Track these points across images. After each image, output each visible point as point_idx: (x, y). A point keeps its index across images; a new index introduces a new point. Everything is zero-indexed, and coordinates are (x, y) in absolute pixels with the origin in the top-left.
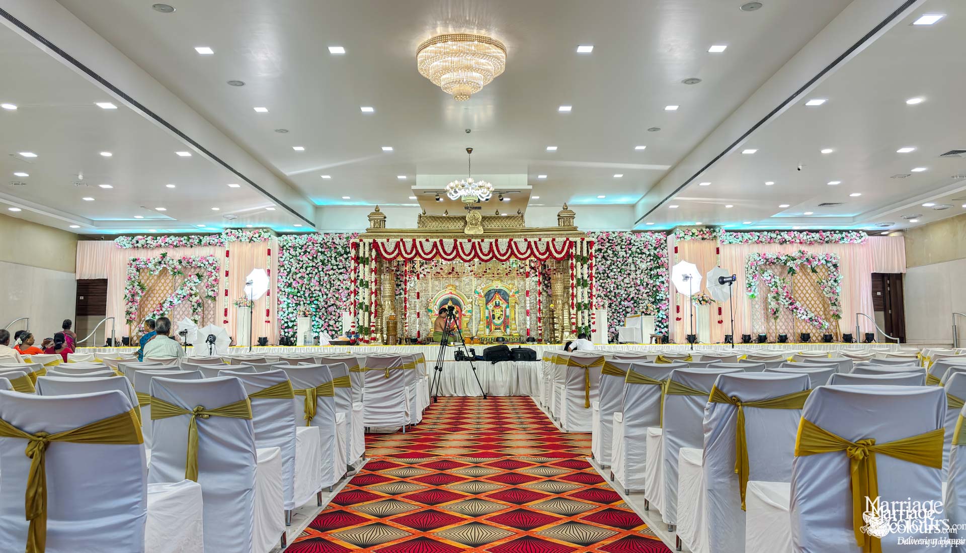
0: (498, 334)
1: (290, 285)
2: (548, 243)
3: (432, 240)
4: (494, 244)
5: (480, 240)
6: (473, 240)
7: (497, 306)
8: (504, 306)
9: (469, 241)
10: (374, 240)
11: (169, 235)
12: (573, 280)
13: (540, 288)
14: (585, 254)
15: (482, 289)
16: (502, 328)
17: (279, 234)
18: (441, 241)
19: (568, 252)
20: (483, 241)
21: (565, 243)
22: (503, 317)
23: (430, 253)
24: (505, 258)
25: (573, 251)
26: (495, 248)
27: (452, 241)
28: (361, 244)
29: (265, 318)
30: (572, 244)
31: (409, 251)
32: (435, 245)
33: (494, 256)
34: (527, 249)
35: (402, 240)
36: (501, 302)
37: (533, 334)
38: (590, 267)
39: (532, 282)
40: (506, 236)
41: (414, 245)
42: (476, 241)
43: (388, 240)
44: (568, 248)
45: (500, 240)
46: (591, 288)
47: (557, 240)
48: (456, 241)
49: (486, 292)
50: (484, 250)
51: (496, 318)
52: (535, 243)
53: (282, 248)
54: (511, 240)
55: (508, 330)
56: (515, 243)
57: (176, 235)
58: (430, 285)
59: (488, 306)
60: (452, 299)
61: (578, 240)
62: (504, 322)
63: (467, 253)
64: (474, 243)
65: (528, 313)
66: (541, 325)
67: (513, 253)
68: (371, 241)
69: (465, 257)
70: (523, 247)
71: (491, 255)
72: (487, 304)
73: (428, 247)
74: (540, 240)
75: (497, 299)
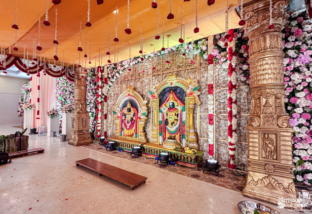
7: (172, 108)
15: (156, 88)
16: (177, 137)
36: (176, 104)
51: (170, 125)
59: (162, 109)
62: (179, 129)
72: (160, 106)
75: (171, 99)
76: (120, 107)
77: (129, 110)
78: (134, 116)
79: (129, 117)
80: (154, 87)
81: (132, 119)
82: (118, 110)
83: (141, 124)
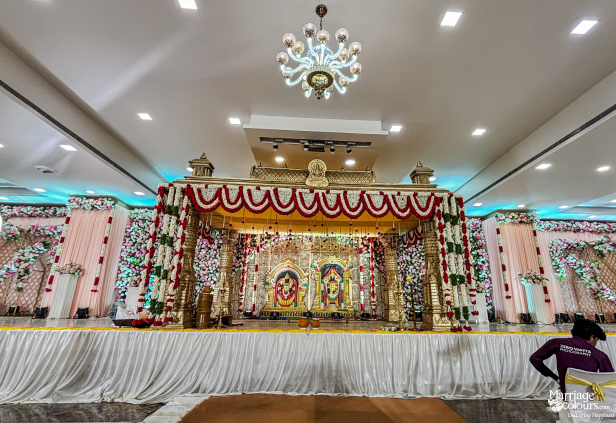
0: (333, 309)
1: (134, 255)
2: (409, 197)
3: (264, 189)
4: (342, 196)
5: (325, 191)
6: (316, 191)
7: (332, 280)
8: (339, 281)
9: (312, 191)
10: (189, 186)
11: (26, 205)
12: (443, 244)
13: (373, 264)
14: (455, 214)
15: (318, 263)
16: (337, 302)
17: (132, 208)
18: (276, 191)
19: (434, 209)
20: (328, 192)
21: (429, 199)
22: (337, 291)
23: (261, 203)
24: (355, 214)
25: (440, 208)
26: (343, 201)
27: (290, 190)
28: (171, 190)
29: (93, 287)
30: (439, 201)
31: (233, 200)
32: (268, 194)
33: (342, 210)
34: (384, 203)
35: (225, 187)
36: (336, 277)
37: (367, 309)
38: (464, 228)
39: (364, 258)
40: (357, 190)
41: (240, 194)
42: (320, 192)
43: (206, 187)
44: (434, 205)
45: (349, 192)
46: (467, 256)
47: (420, 194)
48: (294, 190)
49: (322, 265)
50: (329, 203)
51: (331, 292)
52: (393, 197)
53: (132, 220)
54: (363, 192)
55: (343, 305)
56: (368, 196)
57: (32, 205)
58: (270, 258)
59: (324, 280)
60: (289, 272)
61: (445, 197)
62: (338, 296)
63: (308, 206)
64: (317, 194)
65: (361, 288)
66: (375, 300)
67: (365, 207)
68: (185, 186)
69: (305, 210)
70: (378, 201)
71: (338, 210)
72: (322, 277)
73: (258, 196)
74: (399, 194)
75: (332, 273)
76: (275, 277)
77: (287, 281)
78: (293, 286)
79: (286, 288)
81: (291, 290)
82: (272, 281)
83: (301, 294)
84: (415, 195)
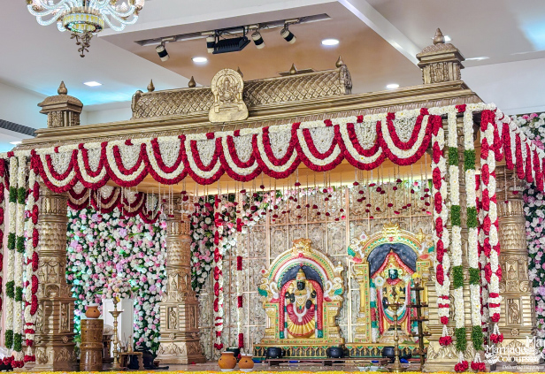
2: (378, 126)
3: (137, 142)
5: (231, 133)
6: (218, 134)
7: (392, 279)
9: (210, 136)
10: (33, 152)
14: (469, 145)
15: (361, 244)
16: (404, 325)
18: (155, 143)
19: (426, 142)
20: (237, 134)
21: (420, 119)
23: (135, 169)
24: (283, 168)
25: (439, 139)
26: (262, 149)
27: (175, 139)
28: (12, 162)
30: (437, 123)
31: (94, 168)
32: (143, 152)
33: (262, 166)
34: (334, 143)
35: (81, 146)
40: (286, 120)
42: (223, 135)
43: (56, 150)
44: (428, 134)
45: (272, 129)
47: (398, 115)
48: (182, 139)
49: (370, 249)
50: (240, 156)
52: (350, 128)
54: (296, 126)
56: (306, 132)
59: (375, 281)
61: (451, 111)
62: (407, 313)
63: (206, 164)
64: (219, 141)
68: (28, 153)
69: (200, 173)
70: (323, 139)
71: (255, 165)
72: (371, 275)
73: (130, 156)
74: (360, 120)
75: (392, 265)
76: (277, 279)
77: (302, 286)
78: (313, 296)
79: (300, 300)
80: (358, 243)
81: (309, 304)
82: (272, 288)
83: (330, 310)
84: (391, 117)
